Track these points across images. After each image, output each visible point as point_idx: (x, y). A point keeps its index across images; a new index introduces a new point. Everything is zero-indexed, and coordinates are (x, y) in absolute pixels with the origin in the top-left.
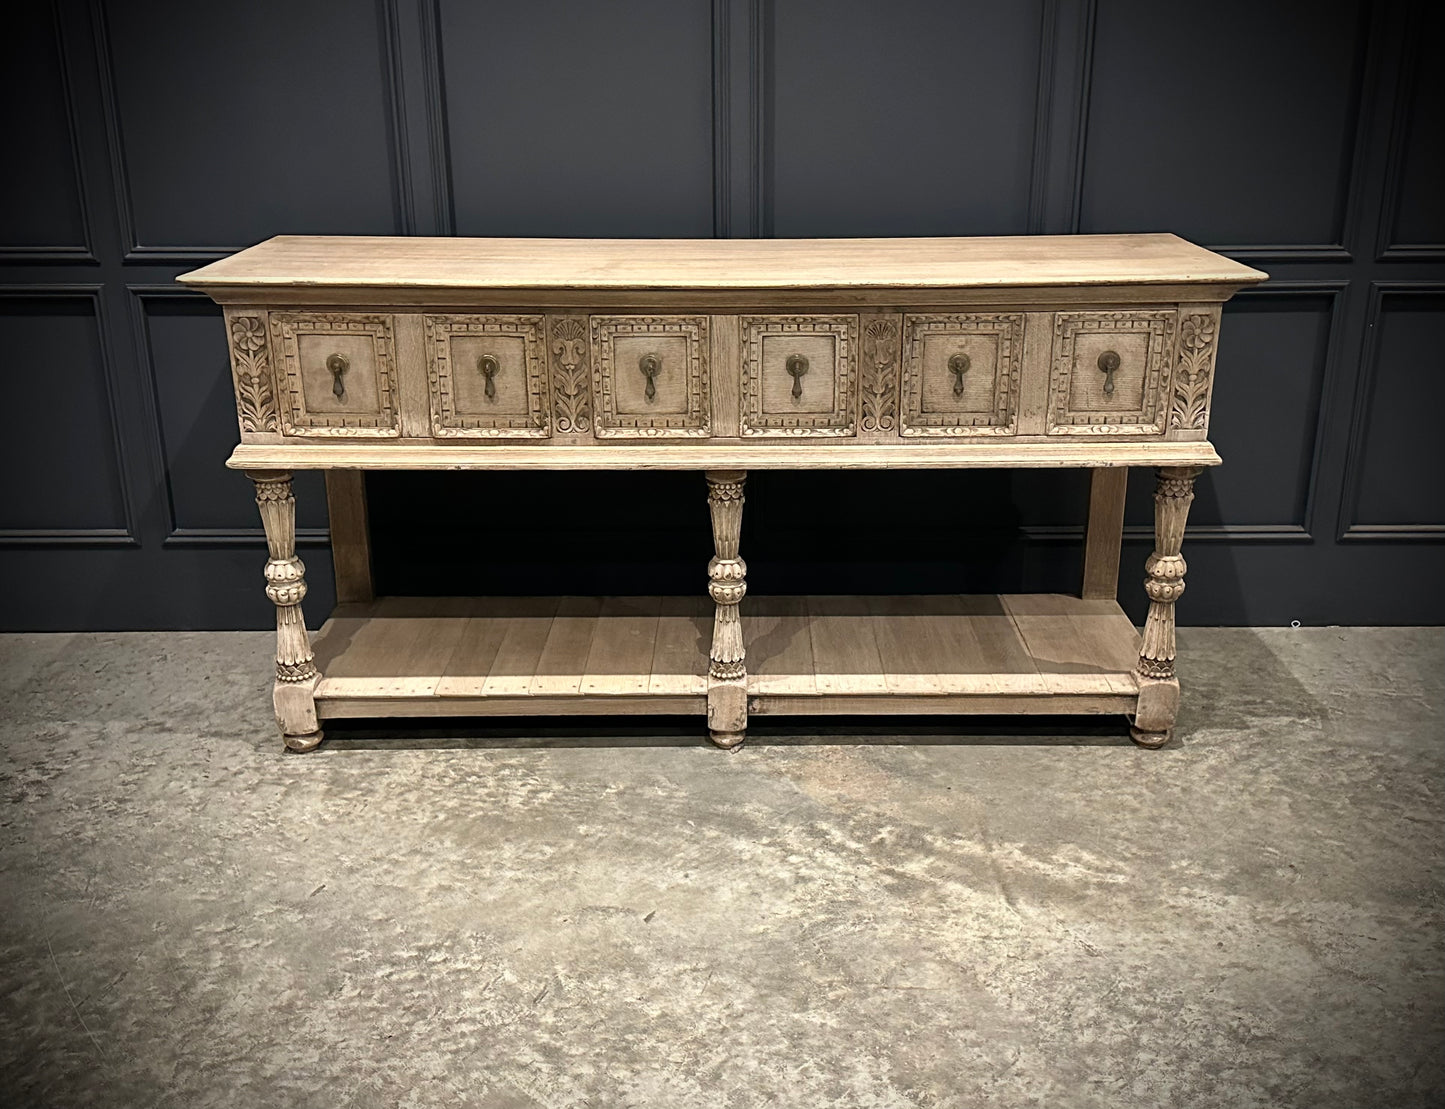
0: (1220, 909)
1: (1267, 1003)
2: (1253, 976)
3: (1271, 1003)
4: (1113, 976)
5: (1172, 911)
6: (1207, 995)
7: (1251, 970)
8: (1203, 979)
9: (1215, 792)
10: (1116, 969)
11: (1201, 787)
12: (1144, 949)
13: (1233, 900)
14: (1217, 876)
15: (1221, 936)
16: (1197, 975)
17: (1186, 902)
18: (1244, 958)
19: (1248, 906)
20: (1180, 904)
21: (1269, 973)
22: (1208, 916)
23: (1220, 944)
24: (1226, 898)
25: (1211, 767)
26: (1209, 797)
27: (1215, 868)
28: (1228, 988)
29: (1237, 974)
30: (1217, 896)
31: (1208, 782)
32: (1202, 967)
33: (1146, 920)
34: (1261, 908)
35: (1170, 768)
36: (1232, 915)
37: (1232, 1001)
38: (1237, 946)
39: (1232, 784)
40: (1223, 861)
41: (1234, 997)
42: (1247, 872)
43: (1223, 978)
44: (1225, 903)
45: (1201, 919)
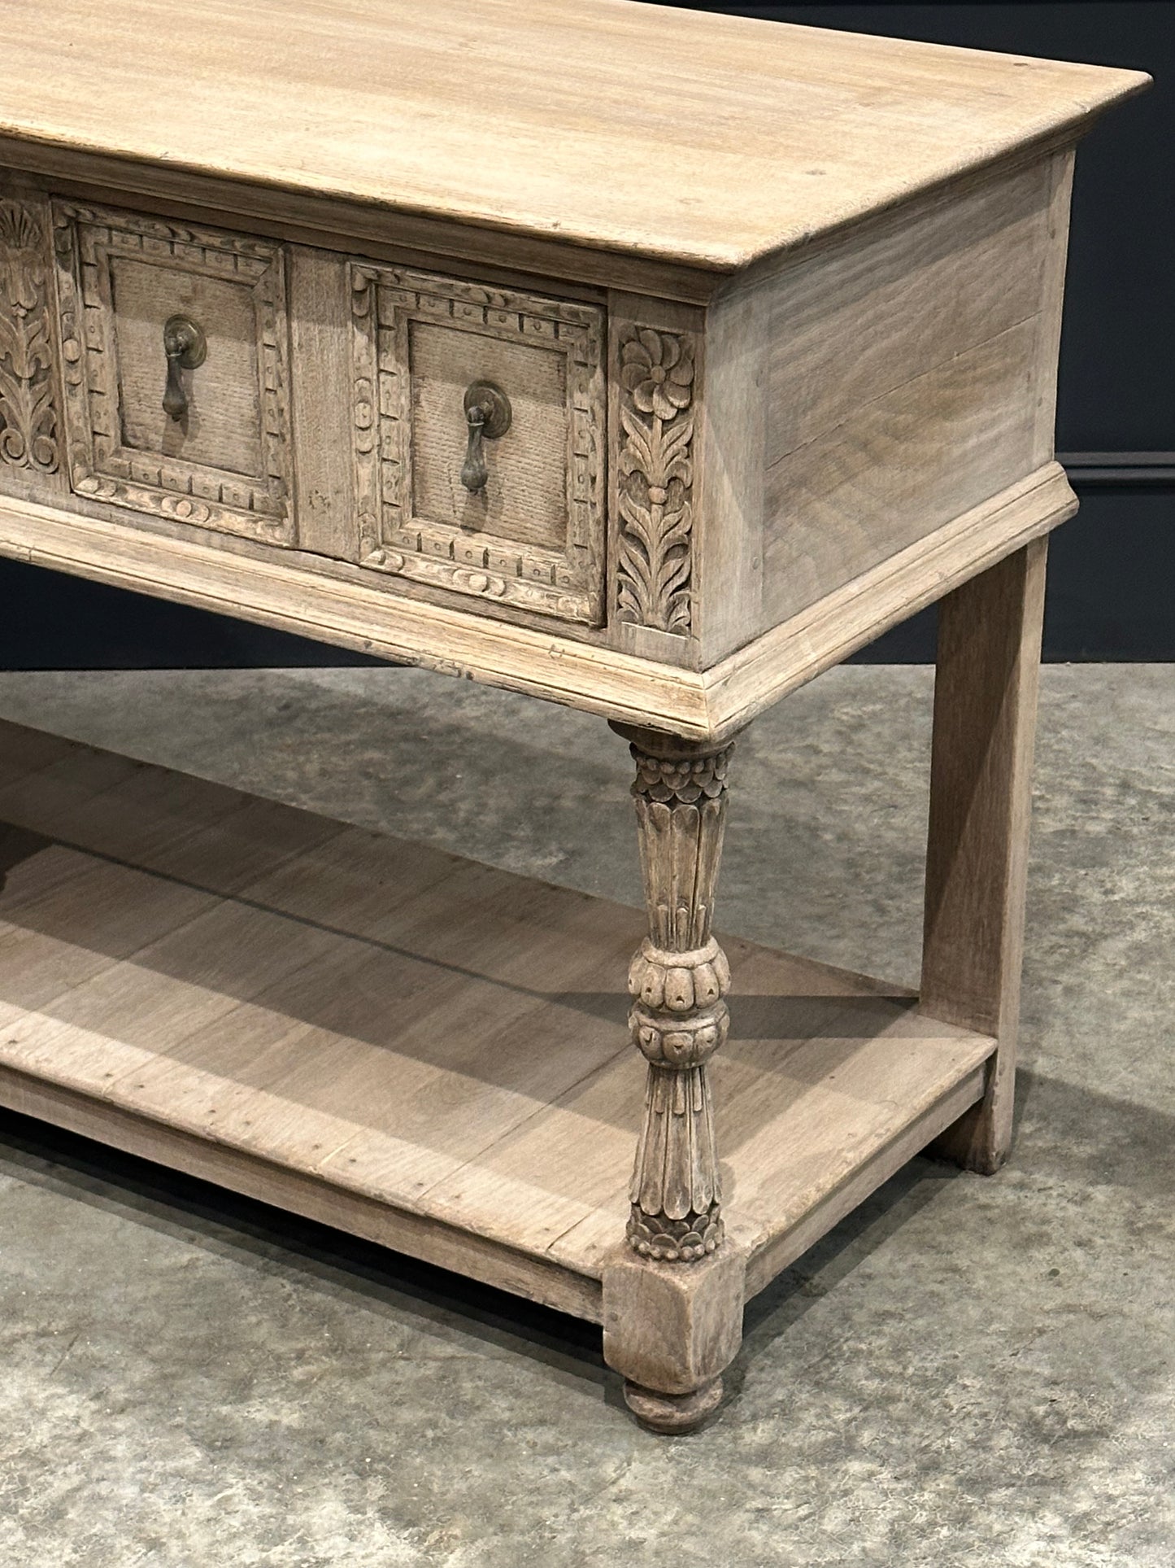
0: (1072, 1210)
1: (1112, 1374)
2: (1099, 1328)
3: (1120, 1374)
4: (837, 1331)
5: (981, 1214)
6: (1004, 1361)
7: (1098, 1317)
8: (1003, 1334)
9: (1126, 994)
10: (846, 1318)
11: (1105, 985)
12: (908, 1282)
13: (1101, 1193)
14: (1085, 1150)
15: (1060, 1259)
16: (995, 1326)
17: (1011, 1197)
18: (1090, 1296)
19: (1127, 1204)
20: (999, 1201)
21: (1130, 1323)
22: (1046, 1221)
23: (1055, 1273)
24: (1090, 1189)
25: (1137, 947)
26: (1114, 1005)
27: (1085, 1135)
28: (1045, 1349)
29: (1069, 1325)
30: (1072, 1187)
31: (1121, 974)
32: (1008, 1313)
33: (927, 1230)
34: (1150, 1207)
35: (1052, 950)
36: (1092, 1221)
37: (1046, 1371)
38: (1084, 1276)
39: (1164, 979)
40: (1105, 1121)
41: (1053, 1365)
42: (1144, 1142)
43: (1041, 1332)
44: (1086, 1198)
45: (1030, 1228)
